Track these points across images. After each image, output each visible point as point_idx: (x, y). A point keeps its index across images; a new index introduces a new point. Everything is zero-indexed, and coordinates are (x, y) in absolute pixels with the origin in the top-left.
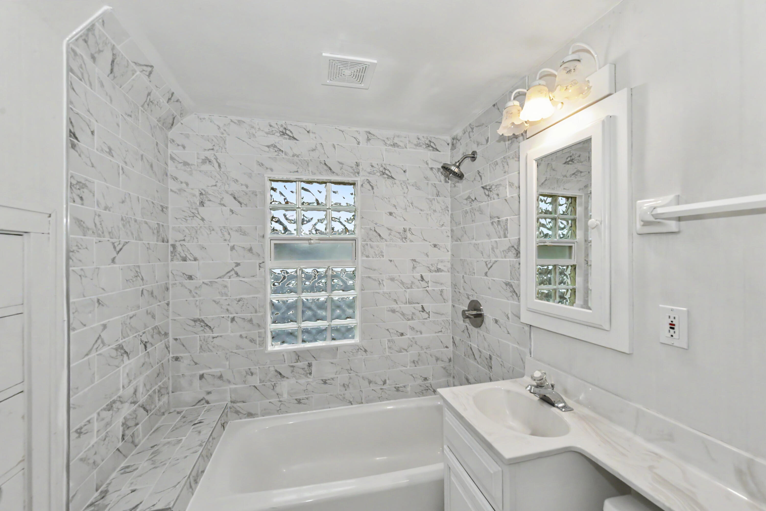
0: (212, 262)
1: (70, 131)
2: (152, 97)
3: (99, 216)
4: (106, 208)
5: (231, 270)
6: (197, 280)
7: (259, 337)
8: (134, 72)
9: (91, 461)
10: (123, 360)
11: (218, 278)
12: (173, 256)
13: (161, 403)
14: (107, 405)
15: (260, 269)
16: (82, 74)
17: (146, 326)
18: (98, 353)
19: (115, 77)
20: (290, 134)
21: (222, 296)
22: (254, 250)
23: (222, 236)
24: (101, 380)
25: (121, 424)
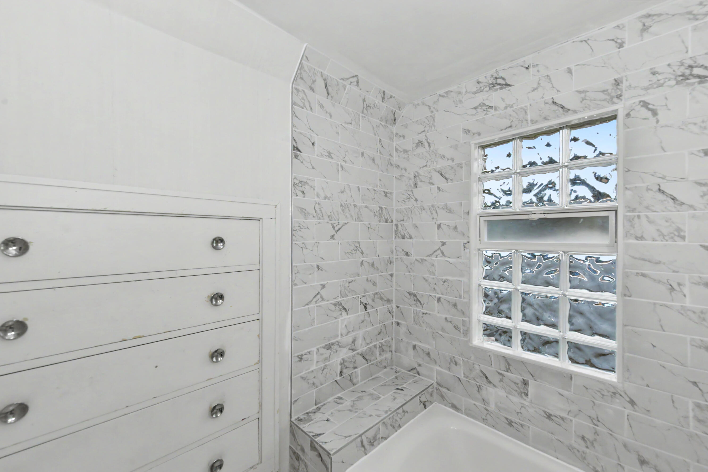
0: (423, 240)
1: (294, 147)
2: (367, 102)
3: (319, 204)
4: (325, 198)
5: (438, 250)
6: (412, 256)
7: (464, 325)
8: (344, 87)
9: (311, 382)
10: (341, 314)
11: (427, 256)
12: (396, 235)
13: (383, 357)
14: (326, 345)
15: (464, 250)
16: (304, 104)
17: (365, 291)
18: (318, 304)
19: (332, 97)
20: (503, 82)
21: (430, 275)
22: (459, 229)
23: (430, 214)
24: (320, 325)
25: (339, 363)
